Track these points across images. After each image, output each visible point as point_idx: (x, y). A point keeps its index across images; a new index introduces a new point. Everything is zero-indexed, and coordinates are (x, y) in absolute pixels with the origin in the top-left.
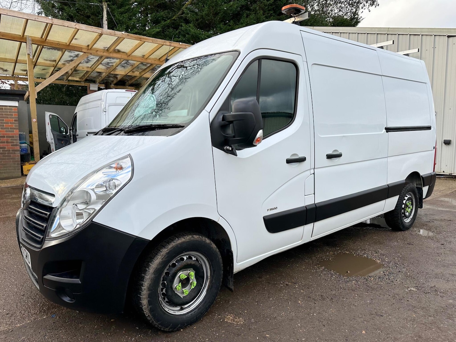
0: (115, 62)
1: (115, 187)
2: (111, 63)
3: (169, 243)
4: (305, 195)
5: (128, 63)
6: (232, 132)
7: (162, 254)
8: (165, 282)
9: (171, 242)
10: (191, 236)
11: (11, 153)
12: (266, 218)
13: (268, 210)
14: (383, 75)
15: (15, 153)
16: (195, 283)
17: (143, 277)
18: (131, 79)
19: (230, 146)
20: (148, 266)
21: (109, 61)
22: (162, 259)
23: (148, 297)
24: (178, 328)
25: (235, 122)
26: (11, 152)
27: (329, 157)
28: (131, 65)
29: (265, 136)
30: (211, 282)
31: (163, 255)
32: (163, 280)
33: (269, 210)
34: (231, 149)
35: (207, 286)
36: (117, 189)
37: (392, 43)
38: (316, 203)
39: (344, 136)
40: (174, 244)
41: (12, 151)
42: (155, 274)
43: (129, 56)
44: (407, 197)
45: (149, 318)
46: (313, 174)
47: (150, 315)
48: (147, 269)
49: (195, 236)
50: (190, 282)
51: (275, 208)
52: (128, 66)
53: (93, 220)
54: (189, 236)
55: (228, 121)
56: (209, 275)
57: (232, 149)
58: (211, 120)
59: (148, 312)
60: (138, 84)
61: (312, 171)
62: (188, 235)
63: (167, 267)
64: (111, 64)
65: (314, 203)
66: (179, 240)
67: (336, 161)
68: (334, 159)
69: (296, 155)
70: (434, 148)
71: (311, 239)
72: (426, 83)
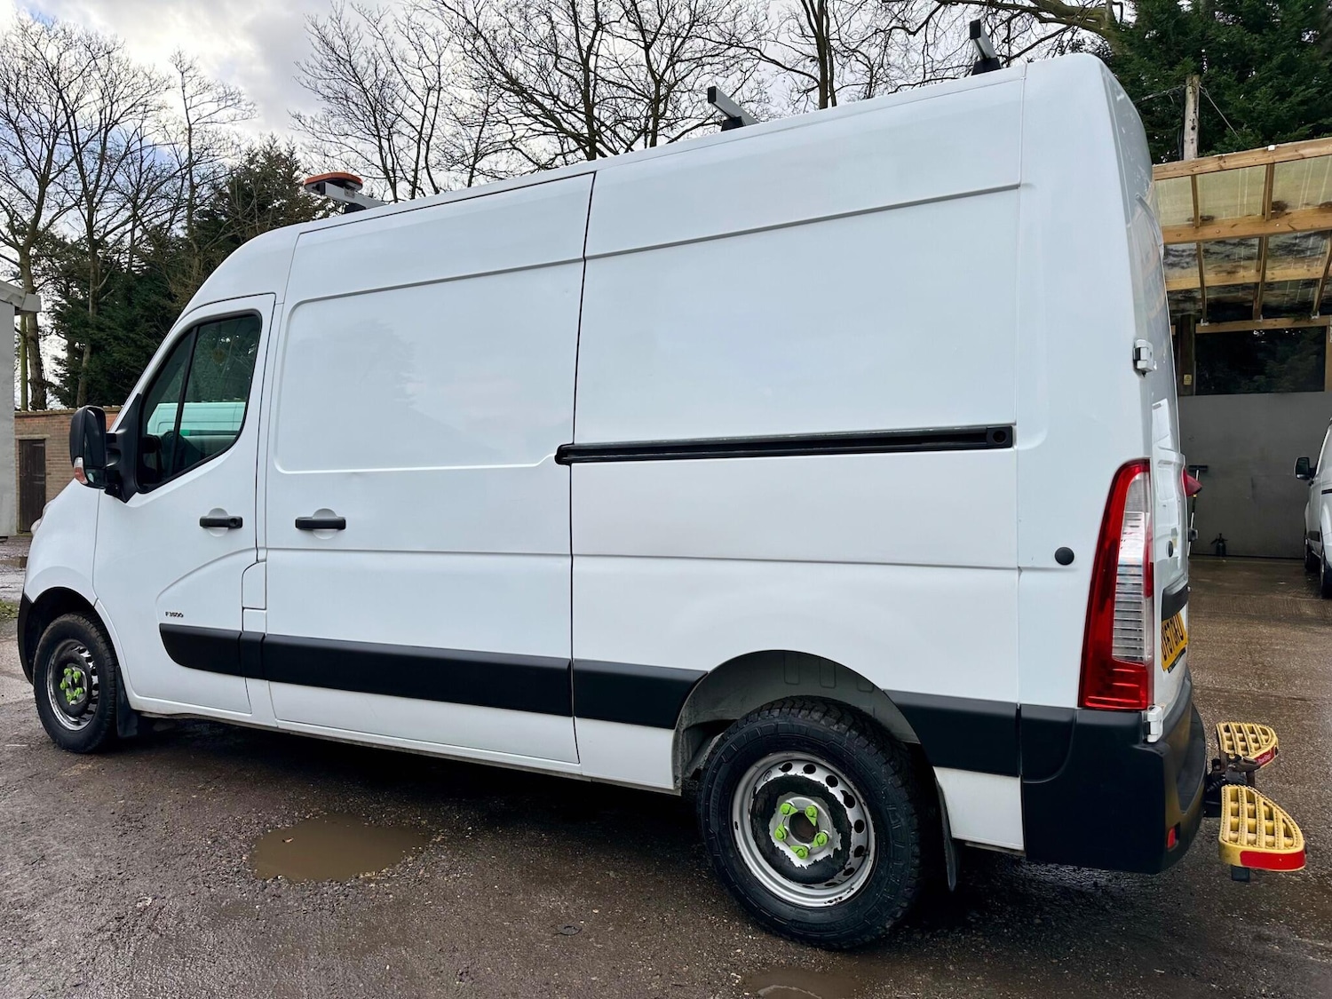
7: (49, 627)
9: (59, 617)
12: (166, 630)
13: (167, 614)
27: (305, 525)
33: (170, 614)
38: (269, 635)
40: (59, 620)
46: (264, 561)
51: (180, 615)
61: (261, 555)
65: (264, 631)
66: (66, 616)
67: (326, 536)
68: (322, 532)
69: (220, 511)
70: (1065, 557)
71: (277, 723)
72: (1016, 187)
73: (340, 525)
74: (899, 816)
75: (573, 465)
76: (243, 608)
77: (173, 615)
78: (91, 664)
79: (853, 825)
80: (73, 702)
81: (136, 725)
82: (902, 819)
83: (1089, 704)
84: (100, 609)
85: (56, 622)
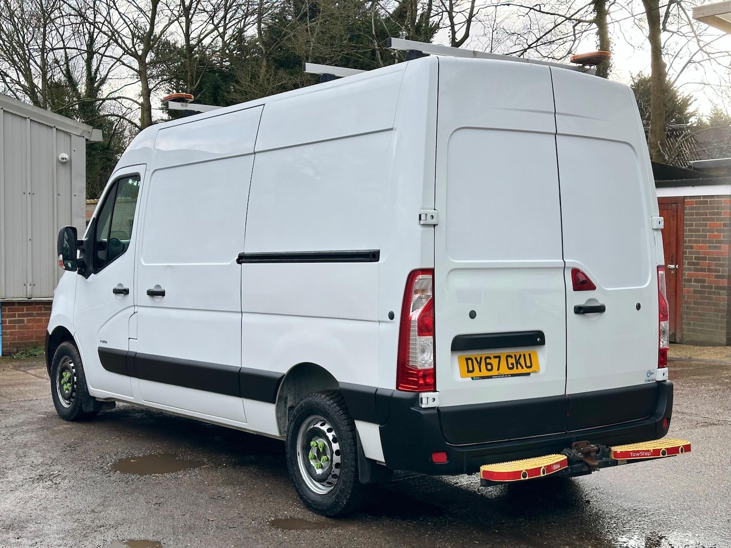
11: (714, 293)
12: (101, 351)
15: (719, 294)
26: (713, 290)
27: (151, 293)
33: (102, 341)
39: (169, 266)
41: (716, 288)
46: (137, 313)
51: (106, 342)
67: (158, 299)
68: (157, 297)
69: (120, 285)
70: (392, 316)
71: (143, 402)
72: (392, 129)
73: (163, 294)
74: (346, 446)
75: (243, 264)
76: (129, 338)
77: (104, 342)
78: (74, 370)
79: (334, 452)
80: (67, 392)
81: (92, 405)
82: (348, 448)
83: (400, 388)
84: (76, 338)
85: (60, 346)
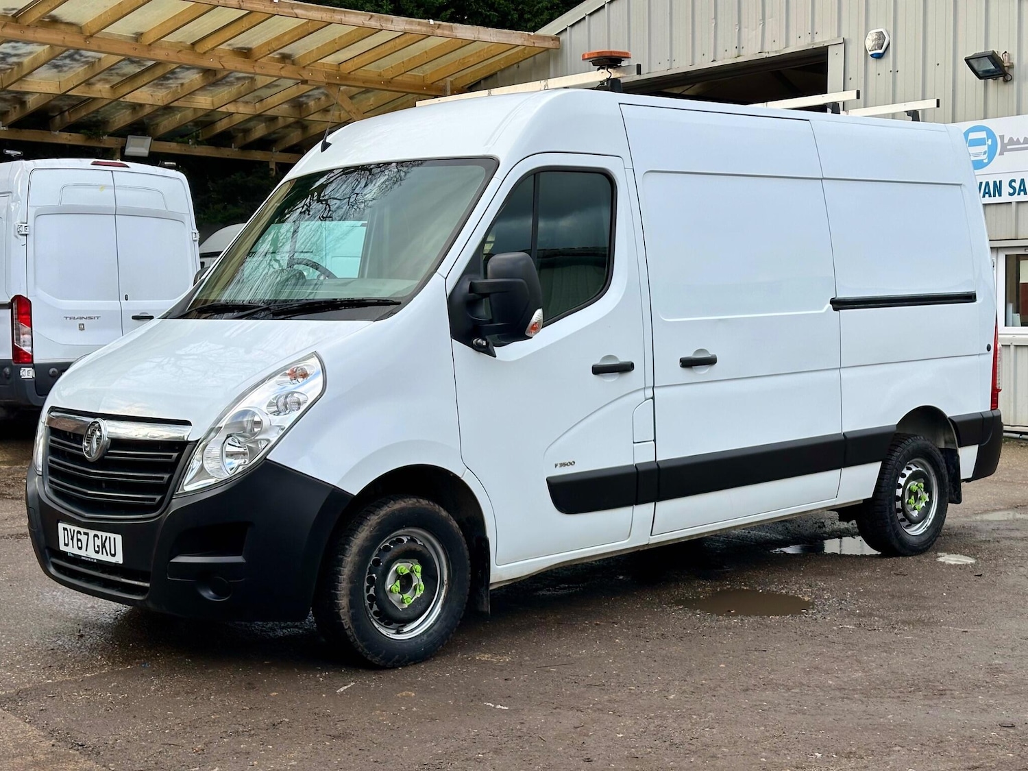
0: (31, 53)
1: (299, 404)
2: (15, 55)
3: (379, 507)
4: (634, 443)
5: (77, 57)
6: (487, 313)
7: (370, 523)
8: (374, 575)
9: (383, 506)
10: (415, 500)
12: (552, 481)
13: (556, 466)
14: (825, 177)
16: (422, 587)
17: (341, 560)
18: (74, 106)
19: (484, 339)
20: (348, 542)
21: (9, 51)
22: (371, 532)
23: (349, 593)
24: (394, 662)
25: (492, 296)
27: (687, 363)
28: (87, 63)
29: (548, 320)
30: (448, 592)
31: (371, 525)
32: (370, 573)
33: (559, 465)
34: (484, 344)
35: (442, 597)
36: (303, 408)
37: (855, 97)
38: (659, 461)
39: (720, 320)
40: (388, 510)
42: (359, 556)
43: (91, 36)
44: (909, 469)
45: (349, 633)
46: (652, 398)
47: (351, 626)
48: (347, 547)
49: (421, 500)
50: (413, 585)
51: (571, 464)
52: (76, 65)
53: (267, 457)
54: (412, 499)
55: (479, 294)
56: (445, 578)
57: (487, 344)
58: (449, 292)
59: (349, 622)
60: (98, 121)
61: (649, 393)
62: (410, 498)
63: (376, 552)
64: (14, 59)
65: (654, 460)
66: (395, 503)
67: (703, 372)
68: (699, 368)
69: (612, 357)
70: (989, 348)
71: (650, 540)
72: (961, 185)
73: (711, 361)
77: (565, 465)
